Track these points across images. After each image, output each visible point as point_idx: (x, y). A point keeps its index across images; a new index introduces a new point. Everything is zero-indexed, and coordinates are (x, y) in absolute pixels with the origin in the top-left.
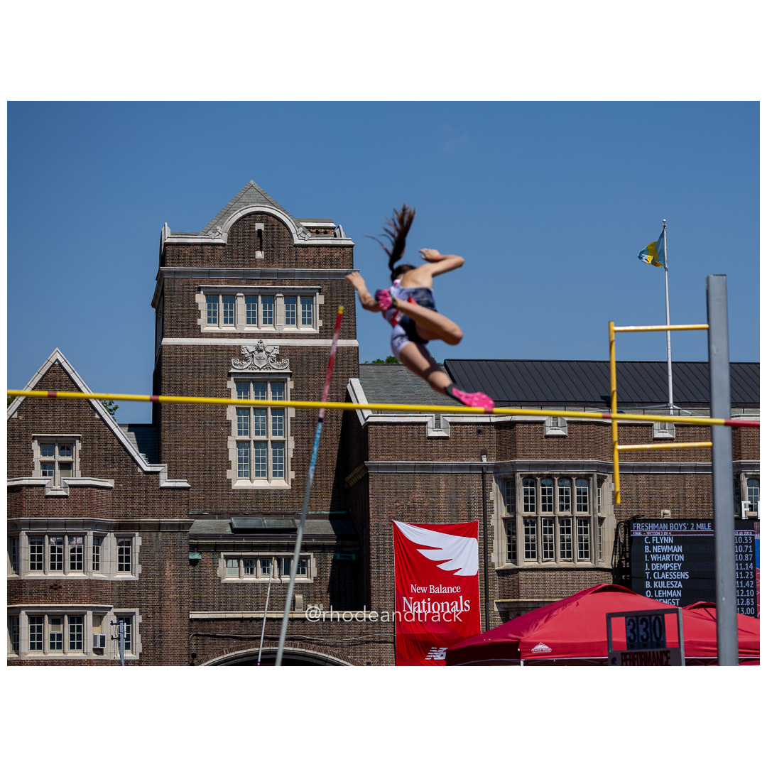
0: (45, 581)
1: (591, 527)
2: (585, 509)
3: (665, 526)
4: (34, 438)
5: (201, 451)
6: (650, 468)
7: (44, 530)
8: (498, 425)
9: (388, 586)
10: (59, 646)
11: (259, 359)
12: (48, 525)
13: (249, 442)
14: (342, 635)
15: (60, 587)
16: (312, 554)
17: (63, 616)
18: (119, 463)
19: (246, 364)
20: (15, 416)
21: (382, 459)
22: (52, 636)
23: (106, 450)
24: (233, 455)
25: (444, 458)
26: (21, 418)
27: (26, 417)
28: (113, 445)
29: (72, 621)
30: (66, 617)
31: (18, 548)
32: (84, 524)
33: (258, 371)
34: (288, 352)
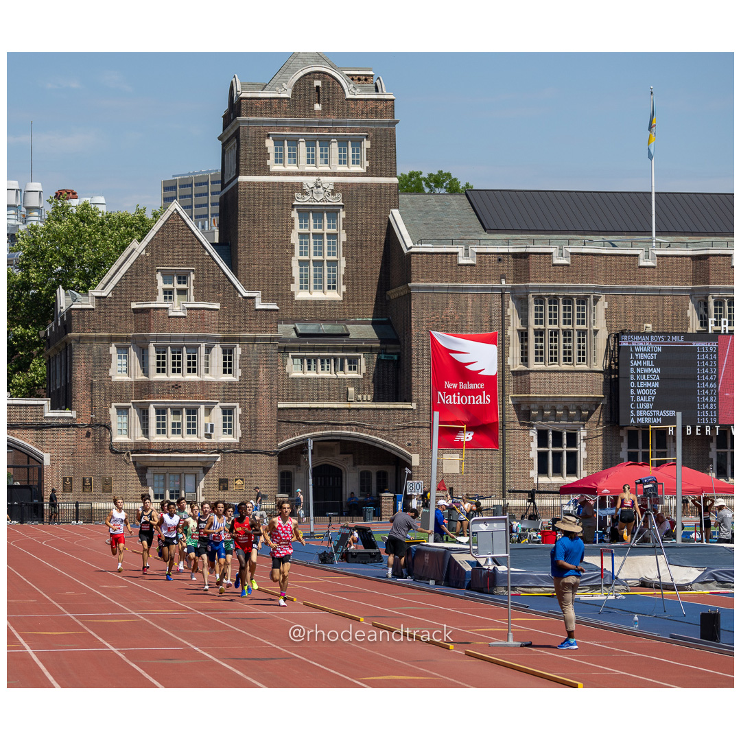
0: (169, 382)
1: (588, 337)
2: (583, 324)
3: (647, 338)
4: (158, 271)
5: (270, 268)
6: (636, 290)
7: (168, 342)
8: (515, 255)
9: (425, 383)
10: (179, 432)
11: (317, 193)
12: (170, 339)
13: (309, 261)
14: (389, 422)
15: (180, 387)
16: (362, 355)
17: (182, 409)
18: (224, 290)
19: (307, 198)
20: (143, 253)
21: (422, 282)
22: (174, 424)
23: (214, 280)
24: (296, 272)
25: (471, 281)
26: (148, 254)
27: (152, 254)
28: (219, 276)
29: (188, 412)
30: (184, 410)
31: (148, 356)
32: (198, 338)
33: (316, 203)
34: (341, 188)
